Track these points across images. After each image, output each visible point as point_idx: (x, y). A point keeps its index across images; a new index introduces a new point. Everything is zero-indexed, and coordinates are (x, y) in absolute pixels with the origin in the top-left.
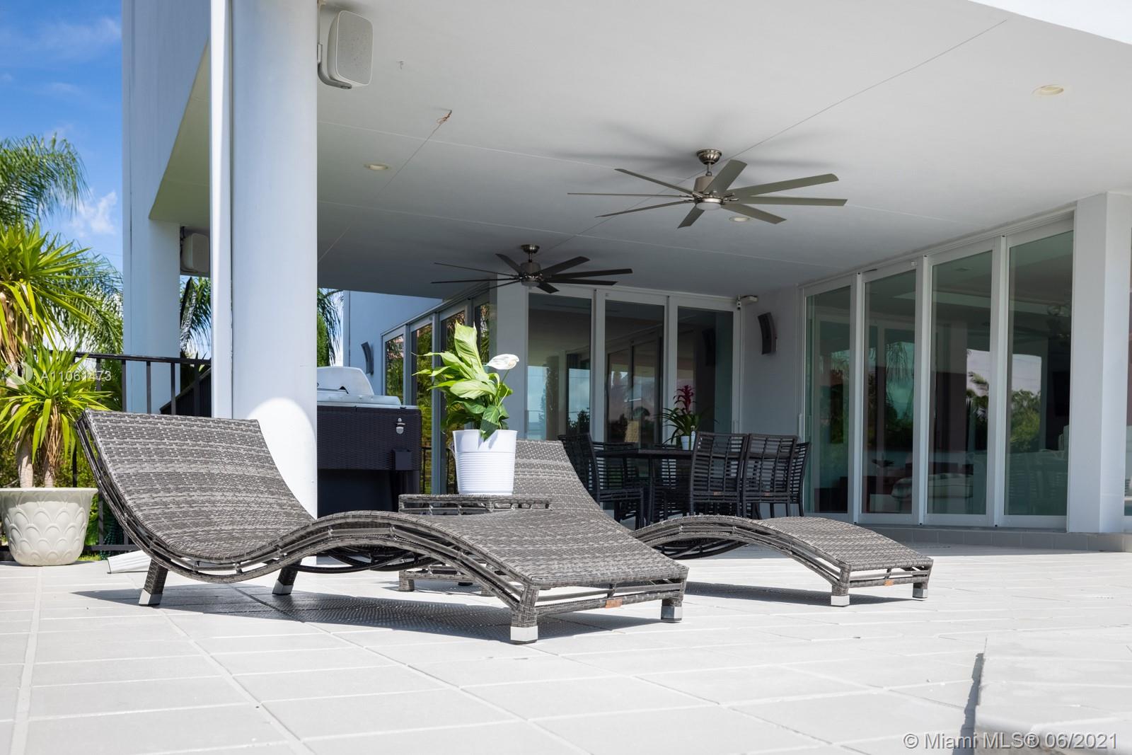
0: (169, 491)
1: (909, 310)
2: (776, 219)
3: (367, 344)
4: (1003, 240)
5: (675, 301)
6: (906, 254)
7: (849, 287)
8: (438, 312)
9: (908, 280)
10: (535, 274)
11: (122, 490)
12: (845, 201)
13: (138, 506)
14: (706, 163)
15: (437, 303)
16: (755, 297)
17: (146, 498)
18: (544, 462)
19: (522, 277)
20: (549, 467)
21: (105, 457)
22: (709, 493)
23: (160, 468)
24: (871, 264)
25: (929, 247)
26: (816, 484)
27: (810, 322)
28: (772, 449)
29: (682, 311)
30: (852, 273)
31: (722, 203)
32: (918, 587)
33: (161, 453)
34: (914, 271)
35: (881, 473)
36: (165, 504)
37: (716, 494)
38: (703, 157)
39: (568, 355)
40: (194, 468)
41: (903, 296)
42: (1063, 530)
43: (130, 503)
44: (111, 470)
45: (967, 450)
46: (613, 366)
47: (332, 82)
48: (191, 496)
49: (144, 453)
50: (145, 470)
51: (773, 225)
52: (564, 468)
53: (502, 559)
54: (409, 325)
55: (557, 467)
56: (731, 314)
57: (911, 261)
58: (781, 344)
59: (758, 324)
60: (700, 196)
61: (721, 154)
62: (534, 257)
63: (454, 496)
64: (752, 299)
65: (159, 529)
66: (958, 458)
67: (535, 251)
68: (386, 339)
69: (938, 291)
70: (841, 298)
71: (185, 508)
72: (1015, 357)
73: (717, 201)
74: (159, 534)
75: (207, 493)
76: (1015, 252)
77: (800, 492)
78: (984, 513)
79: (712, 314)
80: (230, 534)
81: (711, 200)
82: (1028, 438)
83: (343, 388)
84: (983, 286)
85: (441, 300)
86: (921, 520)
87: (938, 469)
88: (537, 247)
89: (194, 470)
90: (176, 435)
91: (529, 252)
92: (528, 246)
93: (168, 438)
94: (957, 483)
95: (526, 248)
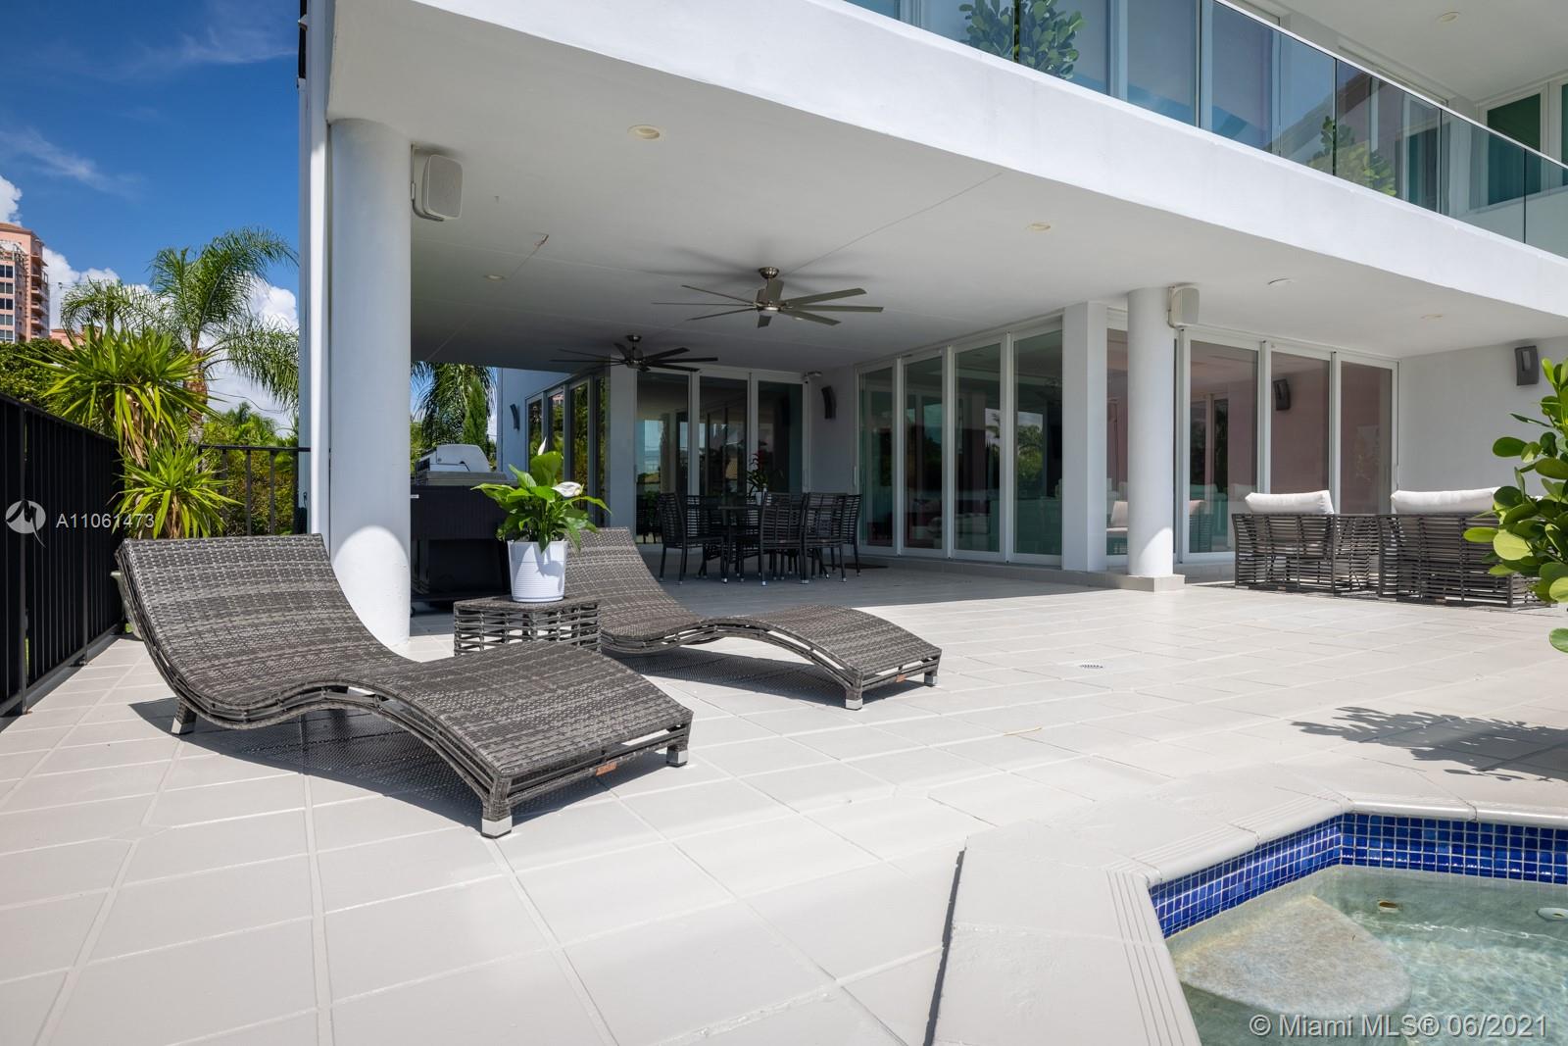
0: (207, 617)
1: (938, 382)
2: (833, 322)
3: (514, 405)
4: (1009, 336)
5: (755, 377)
6: (934, 344)
7: (891, 368)
8: (568, 383)
9: (937, 363)
10: (638, 360)
11: (153, 622)
12: (882, 308)
13: (168, 639)
14: (767, 278)
15: (567, 376)
16: (819, 373)
17: (180, 628)
18: (611, 548)
19: (628, 361)
20: (615, 552)
21: (141, 589)
22: (776, 541)
23: (203, 594)
24: (908, 351)
25: (950, 340)
26: (870, 518)
27: (862, 392)
28: (829, 502)
29: (761, 384)
30: (893, 357)
31: (779, 310)
32: (929, 675)
33: (205, 578)
34: (941, 357)
35: (920, 509)
36: (200, 634)
37: (782, 542)
38: (763, 273)
39: (678, 414)
40: (242, 591)
41: (934, 373)
42: (1060, 567)
43: (160, 636)
44: (146, 602)
45: (987, 488)
46: (712, 421)
47: (427, 216)
48: (231, 622)
49: (187, 581)
50: (185, 598)
51: (831, 327)
52: (629, 552)
53: (475, 745)
54: (546, 392)
55: (622, 552)
56: (800, 387)
57: (938, 349)
58: (839, 411)
59: (821, 396)
60: (760, 305)
61: (778, 271)
62: (637, 345)
63: (504, 604)
64: (817, 375)
65: (184, 664)
66: (979, 496)
67: (637, 341)
68: (530, 402)
69: (960, 368)
70: (886, 375)
71: (222, 635)
72: (1020, 413)
73: (775, 309)
74: (183, 670)
75: (253, 616)
76: (1018, 344)
77: (855, 535)
78: (998, 551)
79: (787, 386)
80: (264, 662)
81: (771, 309)
82: (1035, 472)
83: (462, 462)
84: (995, 365)
85: (568, 374)
86: (949, 555)
87: (963, 507)
88: (640, 338)
89: (242, 593)
90: (225, 557)
91: (633, 340)
92: (632, 336)
93: (217, 561)
94: (979, 521)
95: (630, 338)
